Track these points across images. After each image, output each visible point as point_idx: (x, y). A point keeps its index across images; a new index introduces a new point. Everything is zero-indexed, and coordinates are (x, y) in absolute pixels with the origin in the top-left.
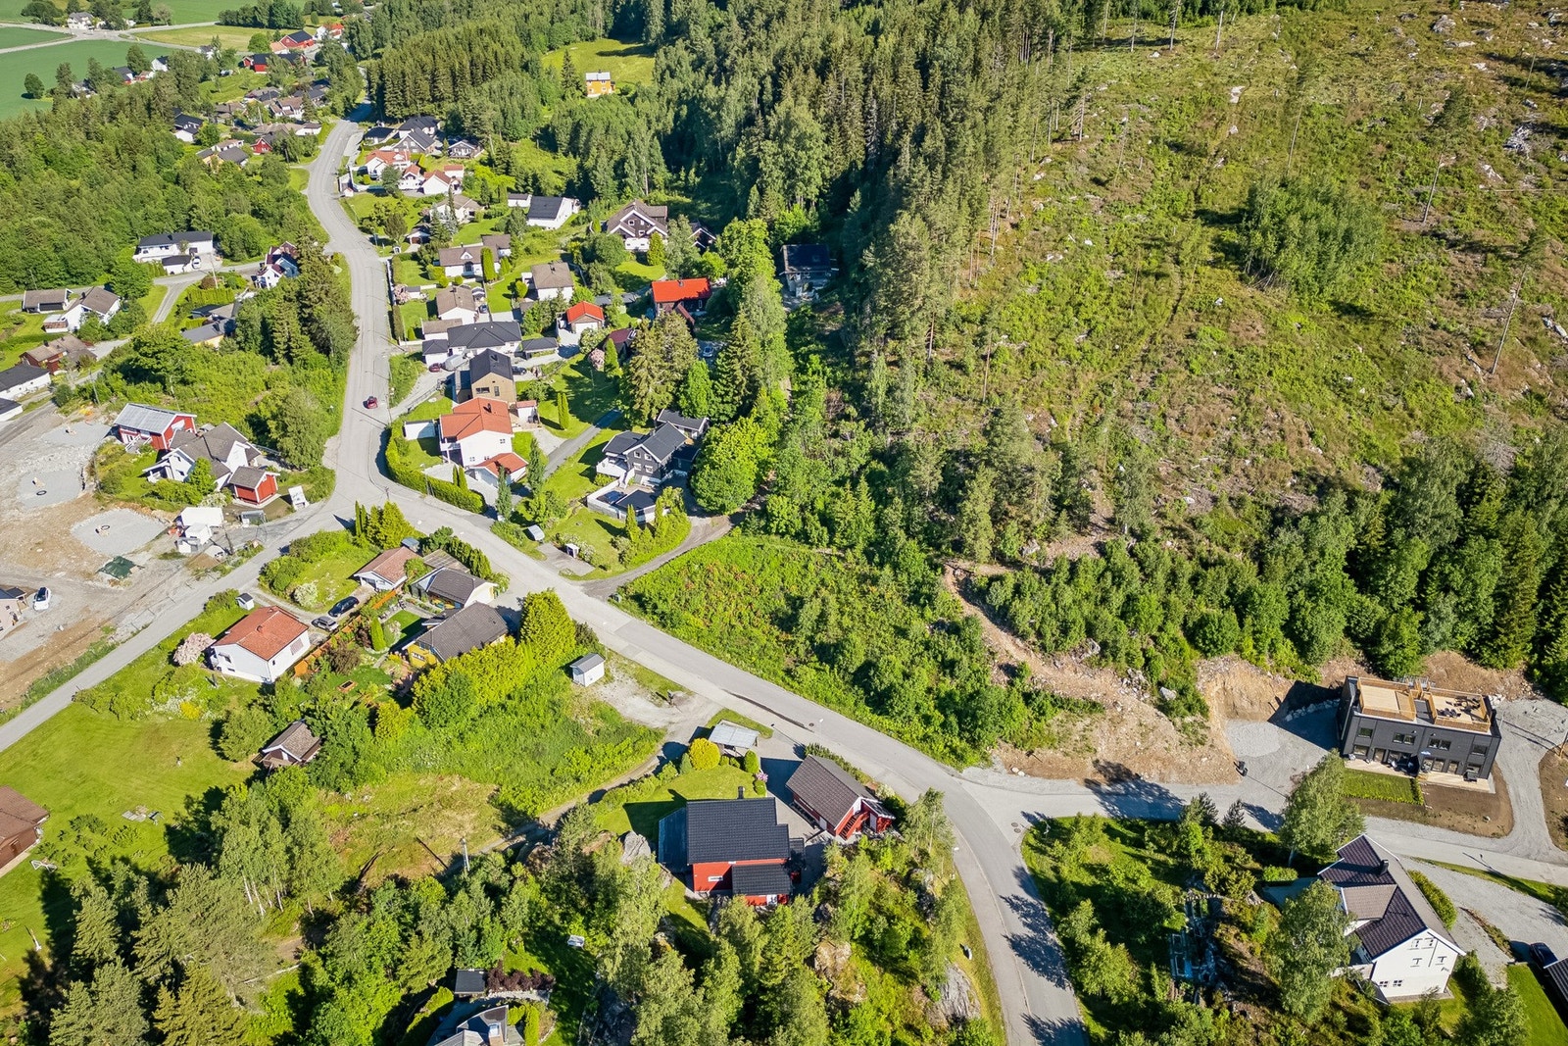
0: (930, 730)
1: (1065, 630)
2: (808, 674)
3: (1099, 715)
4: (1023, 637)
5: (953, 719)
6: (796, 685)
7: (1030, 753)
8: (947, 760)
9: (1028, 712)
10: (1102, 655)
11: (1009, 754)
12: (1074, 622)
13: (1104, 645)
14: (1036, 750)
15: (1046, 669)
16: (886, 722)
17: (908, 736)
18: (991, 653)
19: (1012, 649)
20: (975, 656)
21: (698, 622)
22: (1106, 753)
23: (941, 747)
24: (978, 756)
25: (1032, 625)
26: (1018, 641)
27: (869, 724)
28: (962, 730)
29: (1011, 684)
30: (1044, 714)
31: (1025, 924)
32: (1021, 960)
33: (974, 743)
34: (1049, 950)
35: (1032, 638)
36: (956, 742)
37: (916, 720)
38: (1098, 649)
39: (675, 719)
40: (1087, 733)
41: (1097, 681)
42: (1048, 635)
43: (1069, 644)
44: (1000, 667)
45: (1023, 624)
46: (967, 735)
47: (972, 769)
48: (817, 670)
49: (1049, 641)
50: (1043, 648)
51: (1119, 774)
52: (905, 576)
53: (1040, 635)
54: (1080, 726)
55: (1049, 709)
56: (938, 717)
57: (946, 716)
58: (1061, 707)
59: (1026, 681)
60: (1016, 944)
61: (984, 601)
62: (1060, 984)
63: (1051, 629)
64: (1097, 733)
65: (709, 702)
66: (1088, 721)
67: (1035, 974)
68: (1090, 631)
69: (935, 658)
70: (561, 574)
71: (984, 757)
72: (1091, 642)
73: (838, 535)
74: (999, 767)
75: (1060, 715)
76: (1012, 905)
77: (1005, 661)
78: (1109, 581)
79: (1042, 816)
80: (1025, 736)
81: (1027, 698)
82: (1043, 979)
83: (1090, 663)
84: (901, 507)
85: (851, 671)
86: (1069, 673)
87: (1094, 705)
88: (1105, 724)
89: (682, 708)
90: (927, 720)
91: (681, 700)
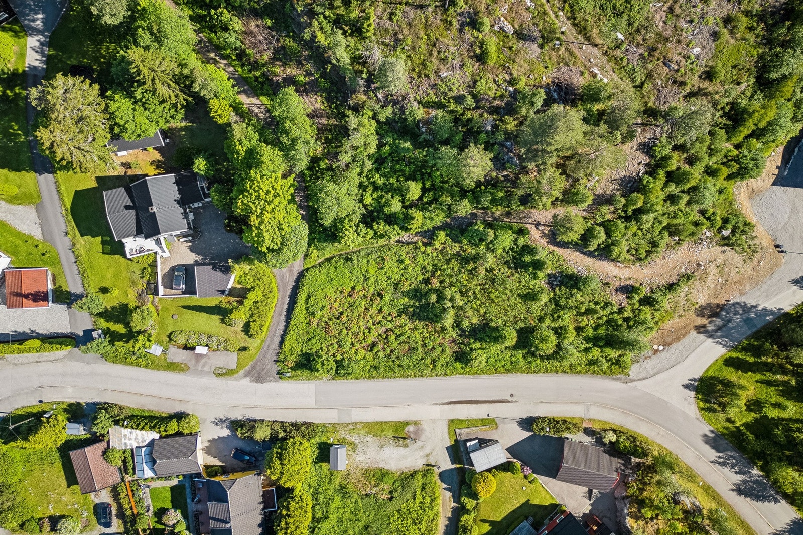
3: (691, 280)
18: (607, 285)
19: (616, 272)
22: (702, 300)
26: (619, 264)
29: (629, 298)
31: (736, 473)
32: (748, 499)
34: (756, 482)
40: (688, 297)
44: (617, 290)
51: (713, 311)
54: (683, 295)
60: (740, 491)
62: (776, 501)
64: (694, 292)
65: (434, 422)
66: (686, 289)
67: (760, 504)
70: (218, 375)
76: (719, 463)
77: (617, 284)
79: (694, 380)
82: (766, 503)
88: (697, 284)
89: (422, 438)
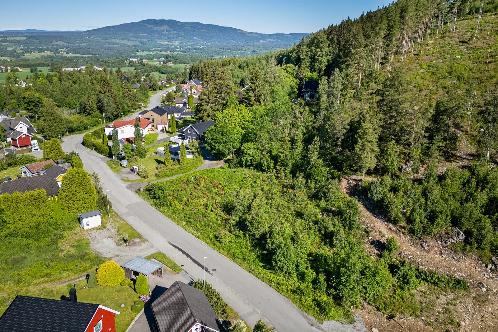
0: (303, 286)
1: (432, 218)
2: (227, 236)
3: (462, 292)
4: (395, 222)
5: (322, 277)
6: (218, 243)
7: (391, 317)
8: (311, 312)
9: (393, 280)
10: (467, 241)
11: (372, 316)
12: (441, 212)
13: (468, 234)
14: (398, 315)
15: (413, 249)
16: (271, 276)
17: (284, 287)
18: (366, 232)
19: (385, 231)
20: (352, 233)
21: (179, 206)
23: (310, 300)
24: (341, 312)
25: (403, 213)
26: (391, 226)
27: (258, 276)
28: (329, 287)
29: (380, 256)
30: (408, 283)
33: (338, 299)
35: (403, 223)
36: (324, 298)
37: (295, 276)
38: (462, 237)
39: (122, 254)
40: (451, 307)
41: (461, 264)
42: (418, 221)
43: (435, 230)
45: (396, 211)
46: (332, 291)
47: (332, 323)
48: (236, 236)
49: (417, 226)
50: (412, 231)
52: (313, 183)
53: (410, 221)
54: (443, 299)
55: (413, 280)
56: (310, 274)
57: (317, 274)
58: (425, 280)
59: (394, 254)
61: (367, 198)
63: (420, 217)
64: (460, 308)
65: (152, 246)
66: (452, 296)
68: (456, 221)
69: (320, 231)
70: (123, 179)
71: (347, 315)
72: (456, 230)
73: (278, 164)
74: (359, 325)
75: (424, 287)
77: (378, 237)
78: (474, 186)
80: (388, 301)
81: (393, 269)
83: (454, 249)
84: (318, 144)
85: (257, 236)
86: (434, 255)
87: (458, 282)
88: (470, 302)
89: (132, 248)
90: (302, 277)
91: (135, 244)
